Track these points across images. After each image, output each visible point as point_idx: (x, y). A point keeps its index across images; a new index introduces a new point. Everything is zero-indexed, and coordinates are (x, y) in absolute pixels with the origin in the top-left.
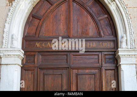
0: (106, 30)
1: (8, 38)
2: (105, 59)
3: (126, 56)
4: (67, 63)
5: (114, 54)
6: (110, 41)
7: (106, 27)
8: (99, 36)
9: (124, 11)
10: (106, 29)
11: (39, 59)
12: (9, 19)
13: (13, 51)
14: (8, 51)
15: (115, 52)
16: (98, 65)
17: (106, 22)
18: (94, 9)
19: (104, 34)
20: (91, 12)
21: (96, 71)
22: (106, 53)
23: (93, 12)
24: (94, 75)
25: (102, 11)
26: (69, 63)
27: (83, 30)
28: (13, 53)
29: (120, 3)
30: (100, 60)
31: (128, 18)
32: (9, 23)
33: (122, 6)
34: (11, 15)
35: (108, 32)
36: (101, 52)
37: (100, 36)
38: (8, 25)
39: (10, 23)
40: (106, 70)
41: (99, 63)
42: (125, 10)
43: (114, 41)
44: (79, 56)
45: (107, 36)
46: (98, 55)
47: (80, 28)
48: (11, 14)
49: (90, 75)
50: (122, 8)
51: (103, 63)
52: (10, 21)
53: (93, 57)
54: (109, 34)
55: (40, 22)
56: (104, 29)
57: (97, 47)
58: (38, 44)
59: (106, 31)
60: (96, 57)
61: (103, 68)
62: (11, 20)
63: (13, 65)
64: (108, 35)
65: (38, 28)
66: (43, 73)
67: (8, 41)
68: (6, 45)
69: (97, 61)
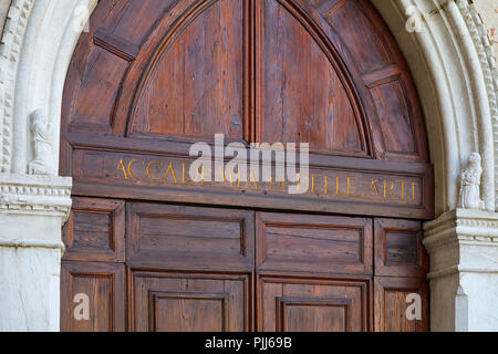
0: (394, 130)
1: (14, 130)
2: (386, 246)
3: (482, 239)
4: (244, 255)
5: (417, 232)
6: (408, 175)
7: (393, 119)
8: (365, 154)
9: (480, 56)
10: (391, 124)
12: (15, 41)
13: (42, 190)
14: (21, 189)
15: (422, 221)
16: (360, 268)
17: (395, 98)
18: (350, 36)
19: (384, 146)
20: (338, 46)
21: (352, 292)
22: (389, 224)
23: (344, 45)
24: (346, 306)
25: (377, 46)
26: (250, 254)
27: (306, 123)
28: (44, 199)
29: (466, 19)
30: (368, 251)
31: (492, 86)
32: (13, 59)
33: (472, 34)
34: (23, 20)
35: (398, 141)
36: (372, 217)
37: (369, 153)
38: (12, 67)
39: (17, 59)
40: (387, 289)
41: (361, 260)
42: (484, 54)
43: (419, 177)
44: (289, 231)
45: (395, 155)
46: (361, 230)
47: (292, 113)
48: (23, 15)
49: (328, 309)
50: (475, 41)
51: (379, 263)
52: (17, 47)
53: (341, 237)
54: (403, 146)
55: (129, 67)
56: (386, 127)
57: (358, 196)
58: (125, 169)
60: (354, 236)
61: (379, 284)
62: (24, 44)
63: (41, 252)
64: (400, 149)
66: (149, 291)
67: (14, 143)
68: (9, 158)
69: (355, 251)
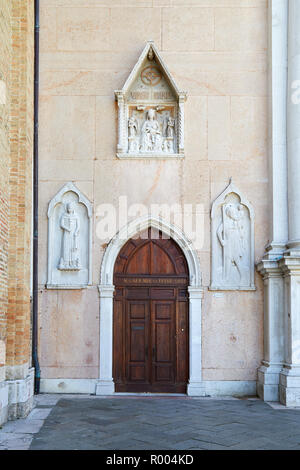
1: (104, 277)
2: (179, 293)
3: (194, 292)
11: (126, 292)
15: (186, 288)
16: (173, 297)
18: (171, 250)
19: (179, 272)
22: (180, 288)
43: (186, 278)
45: (181, 274)
46: (173, 290)
54: (183, 272)
58: (125, 281)
59: (180, 270)
61: (177, 300)
65: (125, 267)
66: (130, 303)
68: (103, 282)
